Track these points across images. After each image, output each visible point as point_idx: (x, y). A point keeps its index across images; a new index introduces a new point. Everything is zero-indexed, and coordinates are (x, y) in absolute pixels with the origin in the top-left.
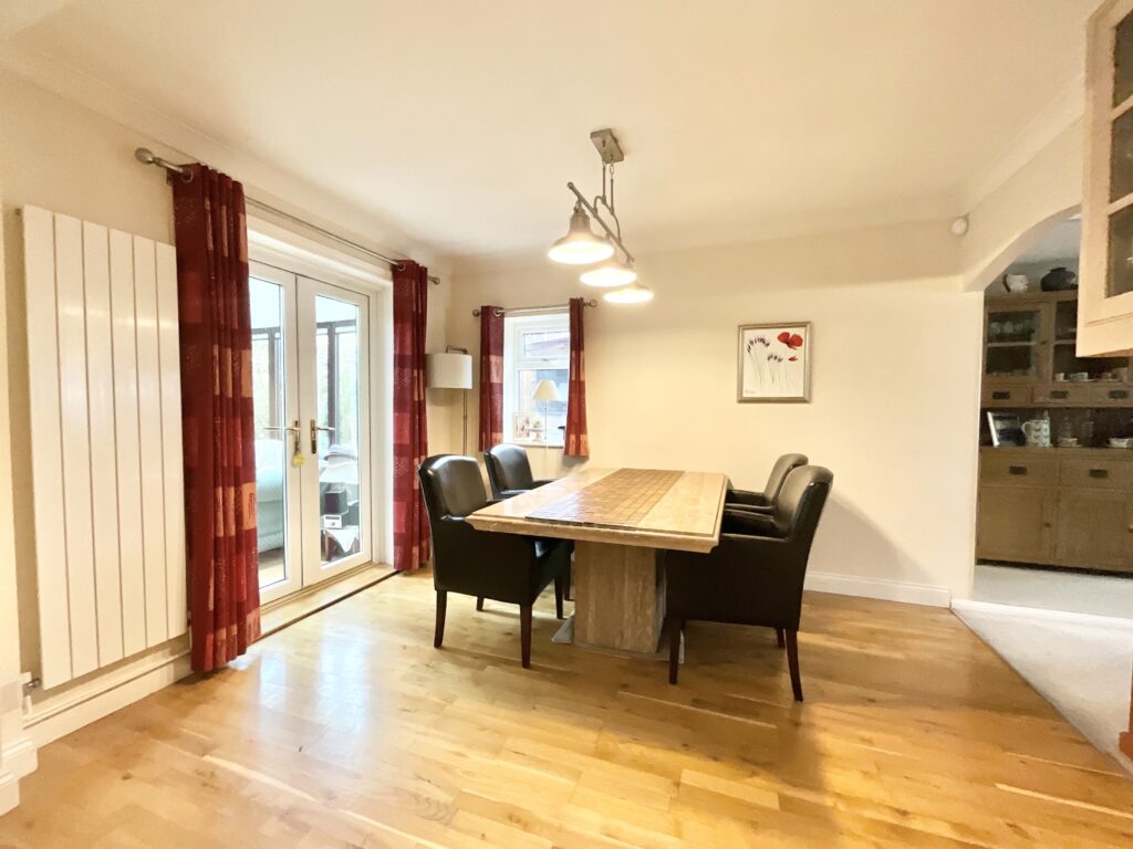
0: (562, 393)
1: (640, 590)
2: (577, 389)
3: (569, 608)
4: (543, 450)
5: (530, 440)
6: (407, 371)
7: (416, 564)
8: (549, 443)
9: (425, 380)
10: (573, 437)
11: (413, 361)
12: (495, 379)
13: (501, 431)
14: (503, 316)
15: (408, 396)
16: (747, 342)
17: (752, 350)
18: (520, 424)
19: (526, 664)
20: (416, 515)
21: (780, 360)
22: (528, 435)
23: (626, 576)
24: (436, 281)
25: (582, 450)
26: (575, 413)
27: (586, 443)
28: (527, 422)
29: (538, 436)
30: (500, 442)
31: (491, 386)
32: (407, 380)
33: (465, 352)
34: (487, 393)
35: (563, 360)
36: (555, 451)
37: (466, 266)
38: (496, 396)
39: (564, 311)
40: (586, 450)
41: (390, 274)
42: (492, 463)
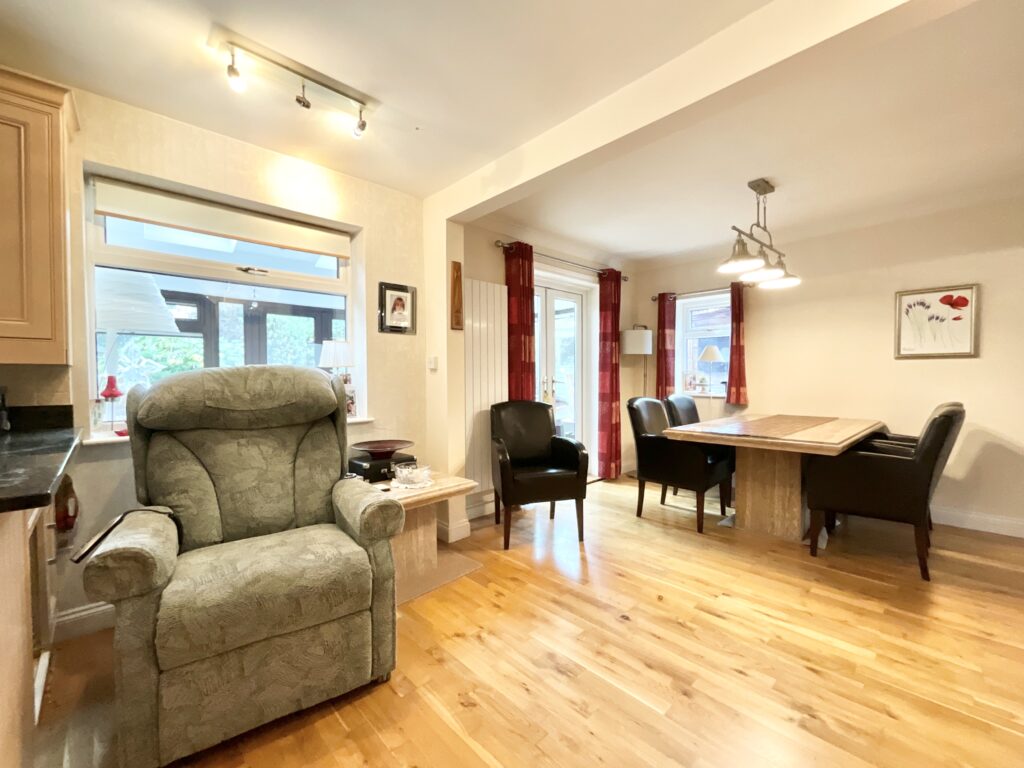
0: (724, 356)
1: (788, 494)
2: (737, 352)
3: (730, 511)
4: (707, 400)
5: (698, 391)
6: (608, 343)
7: (613, 476)
8: (713, 394)
9: (619, 349)
10: (734, 390)
11: (612, 335)
12: (668, 346)
13: (674, 385)
14: (675, 299)
15: (609, 360)
16: (904, 307)
17: (911, 313)
18: (688, 380)
19: (700, 530)
20: (614, 442)
21: (942, 320)
22: (695, 389)
23: (777, 482)
24: (626, 279)
25: (742, 400)
26: (735, 371)
27: (745, 394)
28: (694, 379)
29: (703, 389)
30: (673, 392)
31: (665, 351)
32: (608, 350)
33: (646, 328)
34: (663, 358)
35: (725, 329)
36: (718, 401)
37: (646, 265)
38: (670, 359)
39: (727, 292)
40: (746, 400)
41: (597, 279)
42: (670, 406)
